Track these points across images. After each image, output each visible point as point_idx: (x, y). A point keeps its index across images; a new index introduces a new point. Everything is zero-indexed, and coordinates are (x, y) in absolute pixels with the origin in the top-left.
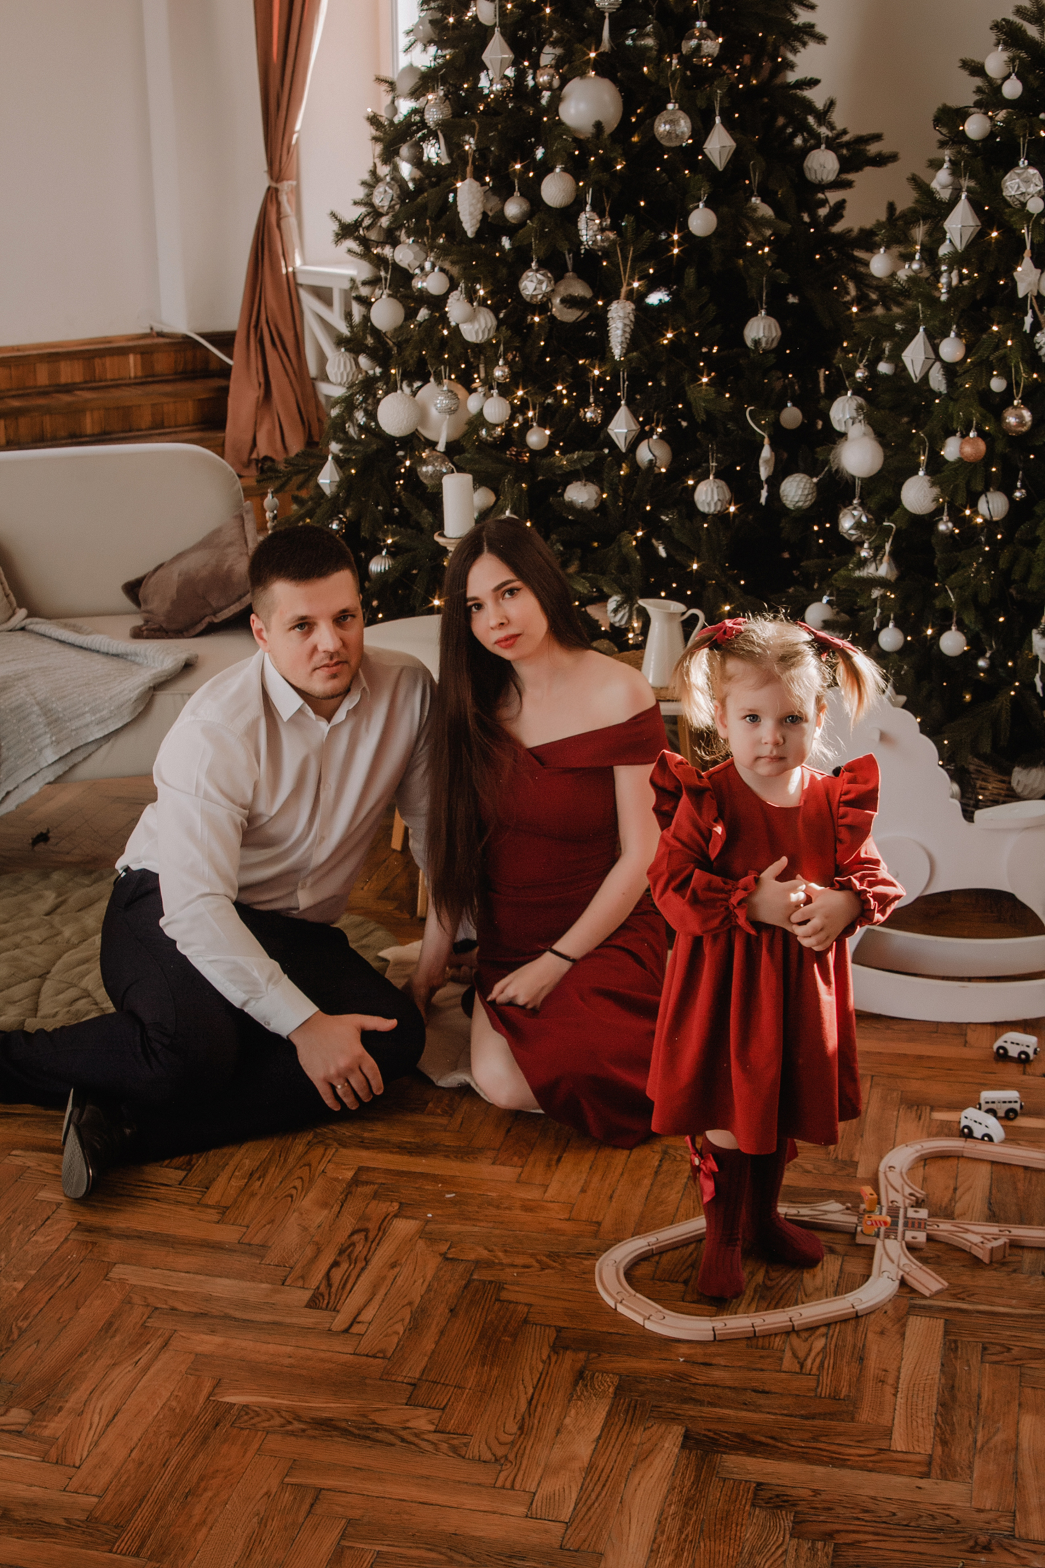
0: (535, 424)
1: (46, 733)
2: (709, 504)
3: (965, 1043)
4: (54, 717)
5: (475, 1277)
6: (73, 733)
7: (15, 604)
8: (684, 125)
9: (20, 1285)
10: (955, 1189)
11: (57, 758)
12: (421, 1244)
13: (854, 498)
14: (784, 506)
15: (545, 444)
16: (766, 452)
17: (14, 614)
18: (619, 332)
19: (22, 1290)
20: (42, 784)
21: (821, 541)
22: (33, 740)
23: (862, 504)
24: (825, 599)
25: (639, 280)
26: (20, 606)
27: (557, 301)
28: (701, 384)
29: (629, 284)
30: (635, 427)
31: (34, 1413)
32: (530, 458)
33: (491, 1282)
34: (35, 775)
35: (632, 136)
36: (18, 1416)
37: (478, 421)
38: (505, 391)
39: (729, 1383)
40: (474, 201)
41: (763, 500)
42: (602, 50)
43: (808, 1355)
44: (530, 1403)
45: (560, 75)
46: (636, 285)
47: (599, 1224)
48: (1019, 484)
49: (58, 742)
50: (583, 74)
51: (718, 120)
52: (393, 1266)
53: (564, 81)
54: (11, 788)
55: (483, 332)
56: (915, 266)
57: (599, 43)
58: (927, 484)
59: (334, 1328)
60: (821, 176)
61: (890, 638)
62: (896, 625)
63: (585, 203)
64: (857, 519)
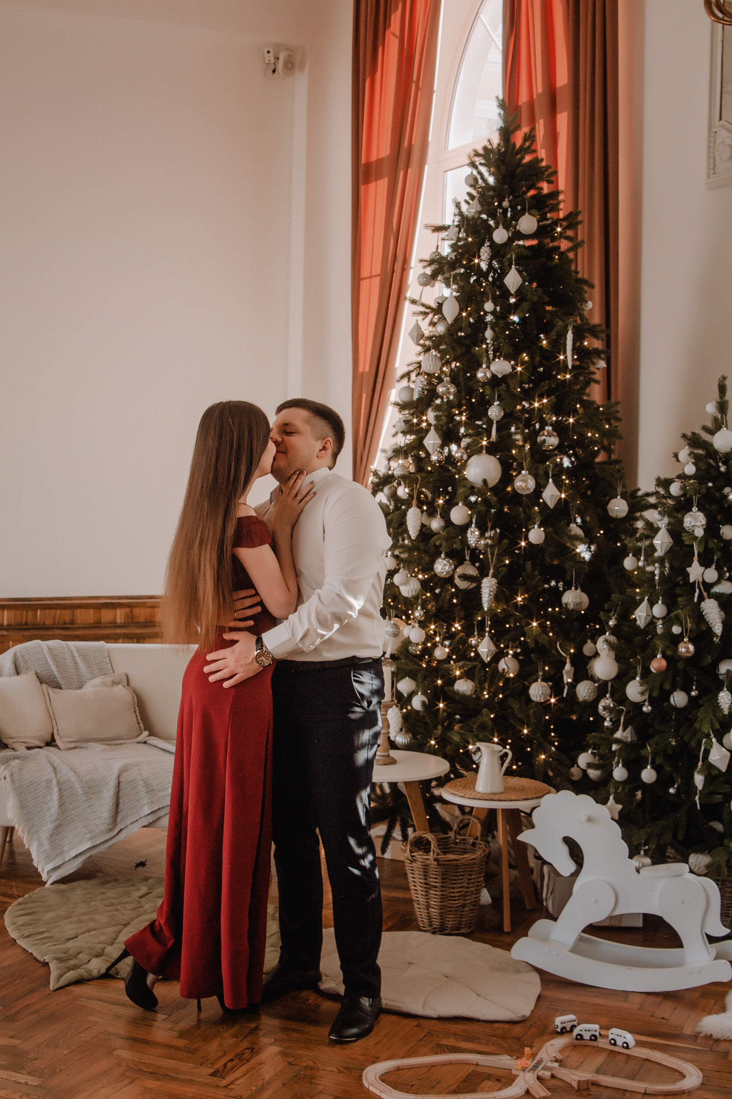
0: (440, 645)
1: (145, 797)
2: (536, 696)
3: (626, 1000)
4: (151, 789)
5: (302, 1073)
6: (161, 799)
7: (143, 728)
8: (531, 484)
9: (66, 1052)
10: (582, 1062)
11: (150, 812)
12: (279, 1057)
13: (607, 693)
14: (577, 699)
15: (445, 656)
16: (568, 667)
17: (141, 733)
18: (487, 595)
19: (66, 1055)
20: (140, 826)
21: (591, 719)
22: (138, 801)
23: (612, 696)
24: (590, 751)
26: (145, 730)
27: (456, 577)
28: (532, 627)
30: (493, 648)
32: (437, 664)
33: (309, 1075)
34: (137, 821)
35: (507, 487)
37: (407, 642)
38: (423, 624)
40: (416, 520)
41: (565, 695)
42: (491, 440)
45: (467, 453)
47: (378, 1058)
48: (694, 687)
50: (479, 453)
51: (550, 480)
52: (261, 1064)
53: (469, 457)
54: (123, 827)
55: (412, 591)
56: (641, 564)
57: (489, 436)
58: (639, 684)
59: (219, 1085)
60: (618, 514)
61: (619, 773)
62: (623, 766)
63: (472, 523)
64: (607, 704)
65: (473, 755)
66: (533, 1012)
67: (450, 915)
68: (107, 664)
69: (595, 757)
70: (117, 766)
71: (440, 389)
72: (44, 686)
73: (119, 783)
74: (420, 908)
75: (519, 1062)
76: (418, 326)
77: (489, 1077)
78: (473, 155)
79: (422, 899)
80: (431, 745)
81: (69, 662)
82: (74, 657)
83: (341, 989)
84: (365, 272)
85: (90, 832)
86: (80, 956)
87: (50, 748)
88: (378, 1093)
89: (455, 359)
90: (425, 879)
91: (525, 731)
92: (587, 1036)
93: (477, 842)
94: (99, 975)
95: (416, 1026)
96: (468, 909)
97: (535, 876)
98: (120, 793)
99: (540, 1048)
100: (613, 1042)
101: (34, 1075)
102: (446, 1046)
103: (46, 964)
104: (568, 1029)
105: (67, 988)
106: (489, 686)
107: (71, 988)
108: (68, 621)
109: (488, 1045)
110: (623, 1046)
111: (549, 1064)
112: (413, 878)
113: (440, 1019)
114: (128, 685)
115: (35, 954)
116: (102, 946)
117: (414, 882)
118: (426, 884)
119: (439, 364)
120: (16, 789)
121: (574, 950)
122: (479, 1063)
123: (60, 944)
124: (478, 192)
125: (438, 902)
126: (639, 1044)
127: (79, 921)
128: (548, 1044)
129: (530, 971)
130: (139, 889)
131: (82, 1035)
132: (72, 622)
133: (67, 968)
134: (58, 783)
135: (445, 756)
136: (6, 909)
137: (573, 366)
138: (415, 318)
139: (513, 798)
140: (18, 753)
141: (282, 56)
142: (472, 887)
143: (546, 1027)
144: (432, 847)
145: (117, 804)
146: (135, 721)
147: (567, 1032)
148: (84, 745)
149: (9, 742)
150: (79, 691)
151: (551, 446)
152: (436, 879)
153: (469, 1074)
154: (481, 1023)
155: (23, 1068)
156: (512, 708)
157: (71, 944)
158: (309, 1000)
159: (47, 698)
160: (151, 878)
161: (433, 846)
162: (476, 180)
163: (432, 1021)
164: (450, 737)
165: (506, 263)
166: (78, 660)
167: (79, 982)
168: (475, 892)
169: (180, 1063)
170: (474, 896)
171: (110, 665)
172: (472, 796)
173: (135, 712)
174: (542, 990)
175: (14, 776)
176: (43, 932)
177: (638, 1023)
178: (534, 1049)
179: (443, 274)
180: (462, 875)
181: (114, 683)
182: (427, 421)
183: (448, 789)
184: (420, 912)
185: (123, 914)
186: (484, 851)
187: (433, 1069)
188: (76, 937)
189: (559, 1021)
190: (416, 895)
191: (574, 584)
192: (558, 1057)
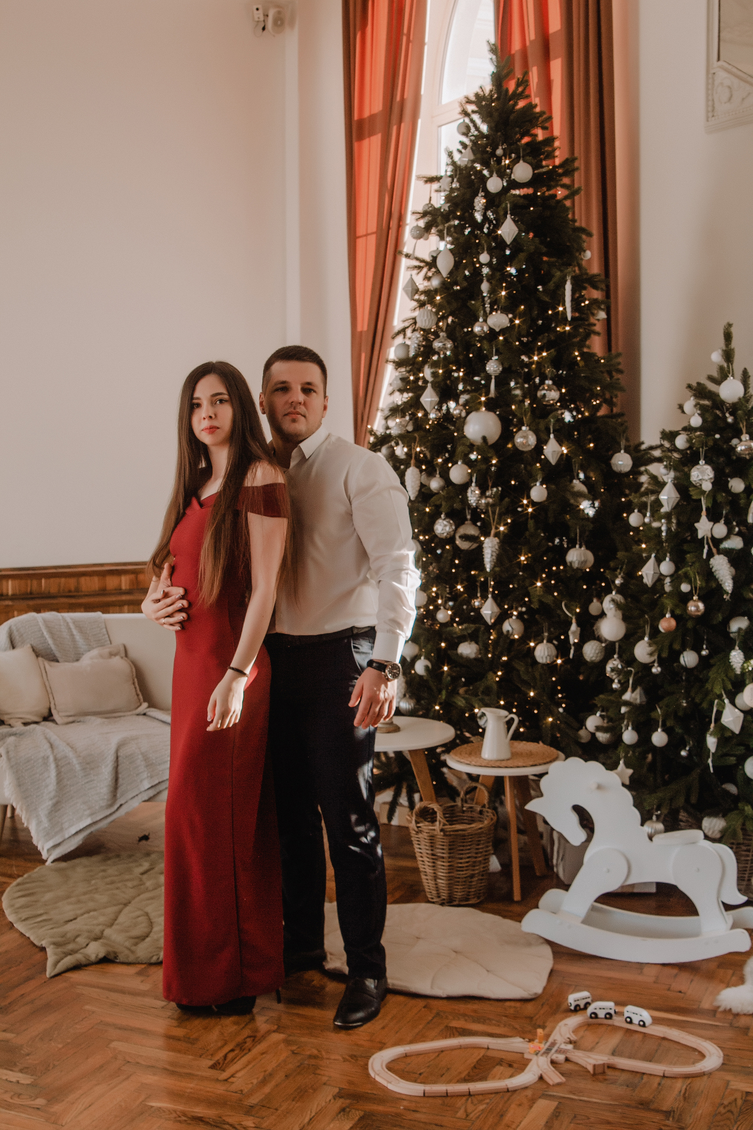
0: (442, 608)
1: (145, 771)
4: (150, 763)
5: (306, 1062)
6: (160, 773)
7: (142, 700)
8: (532, 440)
9: (60, 1046)
11: (150, 786)
12: (282, 1045)
13: (615, 654)
14: (585, 659)
15: (448, 619)
16: (574, 627)
17: (141, 705)
18: (489, 556)
19: (60, 1049)
20: (140, 801)
22: (138, 775)
23: (620, 657)
24: (598, 714)
25: (504, 525)
26: (145, 701)
27: (457, 537)
28: (536, 587)
29: (497, 528)
30: (496, 610)
31: (49, 1101)
32: (439, 627)
33: (313, 1065)
34: (137, 795)
35: (508, 444)
36: (40, 1102)
38: (424, 587)
39: (422, 1120)
40: (415, 479)
41: (571, 656)
42: (490, 396)
43: (473, 1111)
44: (311, 1119)
45: (466, 410)
46: (502, 528)
47: (385, 1044)
48: (704, 646)
49: (152, 777)
50: (477, 409)
51: (552, 436)
52: (263, 1054)
53: (468, 414)
54: (123, 802)
56: (647, 520)
57: (488, 392)
58: (647, 645)
59: (220, 1078)
60: (622, 469)
61: (629, 736)
62: (633, 729)
63: (471, 482)
64: (615, 666)
65: (478, 720)
66: (545, 989)
67: (458, 885)
68: (104, 635)
69: (604, 720)
70: (114, 740)
71: (437, 345)
72: (40, 659)
73: (117, 758)
74: (427, 879)
75: (531, 1045)
76: (412, 281)
77: (500, 1062)
78: (464, 102)
79: (429, 871)
80: (435, 710)
81: (65, 634)
82: (69, 629)
83: (346, 969)
84: (361, 230)
85: (89, 809)
86: (78, 940)
87: (47, 723)
88: (385, 1083)
89: (451, 314)
90: (432, 850)
91: (532, 694)
92: (601, 1014)
93: (484, 809)
94: (97, 960)
95: (424, 1007)
96: (476, 879)
97: (545, 841)
98: (119, 768)
99: (554, 1028)
100: (628, 1020)
101: (26, 1073)
102: (456, 1028)
103: (43, 949)
104: (582, 1006)
105: (64, 975)
106: (494, 648)
107: (68, 975)
108: (73, 589)
109: (499, 1026)
110: (639, 1025)
111: (563, 1046)
112: (420, 849)
113: (450, 998)
114: (126, 655)
115: (32, 939)
116: (101, 927)
117: (421, 853)
118: (433, 855)
119: (435, 319)
120: (12, 767)
121: (587, 921)
122: (490, 1047)
123: (58, 927)
124: (471, 140)
125: (446, 873)
126: (656, 1021)
127: (79, 902)
128: (562, 1024)
129: (542, 943)
130: (141, 865)
131: (78, 1026)
132: (77, 590)
133: (64, 953)
134: (56, 759)
135: (449, 722)
136: (4, 891)
137: (572, 318)
138: (409, 273)
139: (520, 764)
140: (14, 729)
141: (271, 13)
142: (480, 857)
143: (559, 1005)
144: (438, 818)
145: (116, 779)
146: (134, 693)
147: (581, 1009)
148: (82, 719)
149: (5, 718)
150: (76, 664)
151: (552, 400)
152: (443, 849)
153: (480, 1059)
154: (491, 1002)
155: (15, 1064)
156: (518, 671)
157: (69, 927)
158: (313, 981)
159: (44, 672)
160: (154, 852)
161: (439, 816)
162: (468, 128)
163: (441, 1002)
164: (455, 702)
165: (502, 213)
166: (75, 632)
167: (77, 967)
168: (483, 862)
169: (179, 1055)
170: (482, 866)
171: (107, 636)
172: (478, 764)
173: (134, 683)
174: (554, 964)
175: (10, 753)
176: (41, 915)
177: (654, 997)
178: (547, 1030)
179: (437, 226)
180: (470, 845)
181: (112, 655)
182: (423, 377)
183: (454, 756)
184: (428, 884)
185: (124, 892)
186: (492, 819)
187: (442, 1055)
188: (75, 919)
189: (573, 998)
190: (423, 866)
191: (578, 542)
192: (572, 1039)
